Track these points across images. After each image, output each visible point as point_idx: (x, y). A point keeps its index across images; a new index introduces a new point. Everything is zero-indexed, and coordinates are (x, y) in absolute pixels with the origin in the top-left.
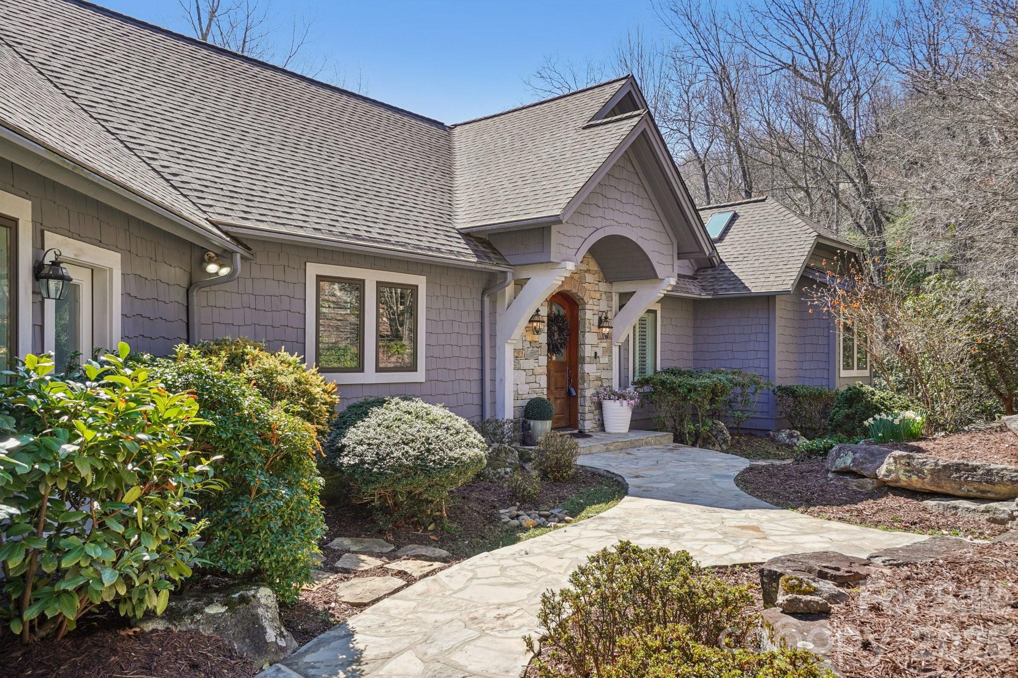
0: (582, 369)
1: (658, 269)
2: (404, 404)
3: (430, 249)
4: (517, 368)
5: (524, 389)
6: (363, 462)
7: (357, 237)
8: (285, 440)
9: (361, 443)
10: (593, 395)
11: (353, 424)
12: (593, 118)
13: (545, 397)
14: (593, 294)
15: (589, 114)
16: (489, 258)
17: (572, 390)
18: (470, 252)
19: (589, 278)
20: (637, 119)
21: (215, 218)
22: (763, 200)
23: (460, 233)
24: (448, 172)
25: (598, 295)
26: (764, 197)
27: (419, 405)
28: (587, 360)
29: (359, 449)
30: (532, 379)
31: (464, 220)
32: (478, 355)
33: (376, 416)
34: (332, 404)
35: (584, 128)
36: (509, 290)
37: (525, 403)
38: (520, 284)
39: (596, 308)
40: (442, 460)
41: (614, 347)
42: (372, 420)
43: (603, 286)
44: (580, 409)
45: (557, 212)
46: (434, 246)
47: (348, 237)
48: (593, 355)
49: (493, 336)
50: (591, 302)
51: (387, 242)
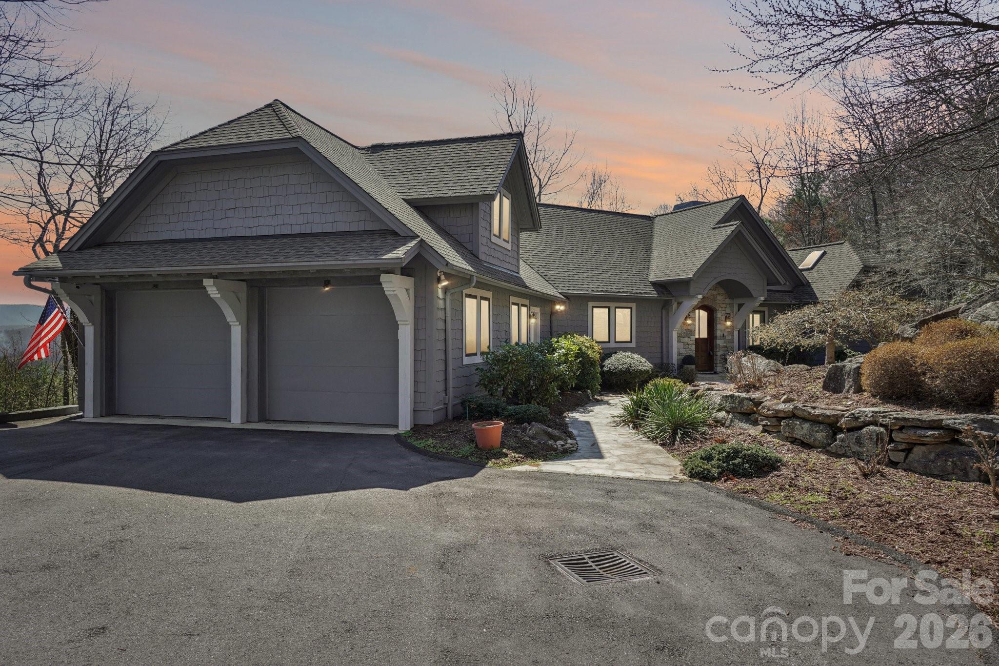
0: (716, 342)
1: (753, 293)
2: (624, 353)
3: (636, 293)
4: (679, 341)
5: (683, 351)
6: (610, 369)
7: (607, 291)
8: (592, 358)
9: (610, 364)
10: (722, 355)
11: (607, 359)
12: (719, 223)
13: (694, 355)
14: (722, 305)
15: (718, 219)
16: (663, 293)
17: (711, 352)
18: (655, 292)
19: (719, 297)
20: (735, 226)
21: (560, 291)
22: (843, 243)
23: (651, 283)
24: (649, 249)
25: (725, 306)
26: (843, 241)
27: (629, 354)
28: (718, 337)
29: (609, 366)
30: (687, 346)
31: (653, 276)
32: (660, 335)
33: (614, 358)
34: (600, 352)
35: (713, 229)
36: (675, 306)
37: (682, 357)
38: (680, 304)
39: (723, 312)
40: (634, 369)
41: (735, 332)
42: (613, 358)
43: (728, 301)
44: (715, 362)
45: (690, 276)
46: (638, 291)
47: (604, 292)
48: (722, 335)
49: (667, 327)
50: (720, 309)
51: (619, 292)
